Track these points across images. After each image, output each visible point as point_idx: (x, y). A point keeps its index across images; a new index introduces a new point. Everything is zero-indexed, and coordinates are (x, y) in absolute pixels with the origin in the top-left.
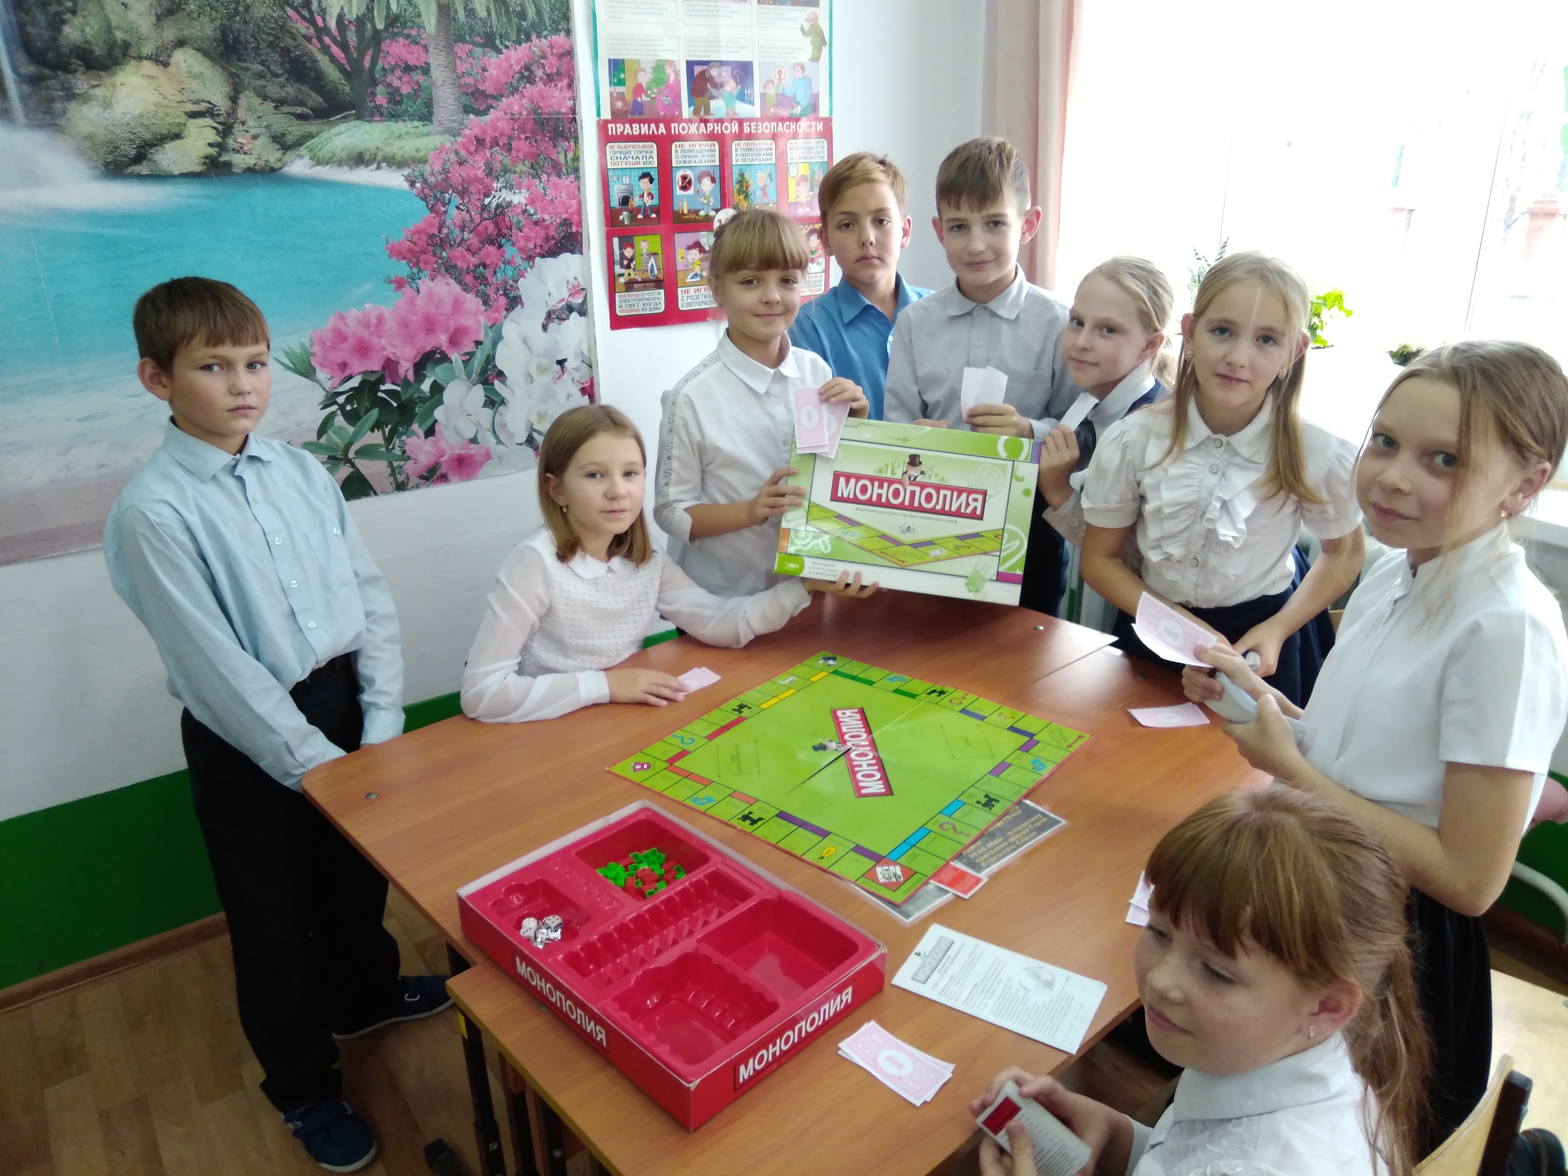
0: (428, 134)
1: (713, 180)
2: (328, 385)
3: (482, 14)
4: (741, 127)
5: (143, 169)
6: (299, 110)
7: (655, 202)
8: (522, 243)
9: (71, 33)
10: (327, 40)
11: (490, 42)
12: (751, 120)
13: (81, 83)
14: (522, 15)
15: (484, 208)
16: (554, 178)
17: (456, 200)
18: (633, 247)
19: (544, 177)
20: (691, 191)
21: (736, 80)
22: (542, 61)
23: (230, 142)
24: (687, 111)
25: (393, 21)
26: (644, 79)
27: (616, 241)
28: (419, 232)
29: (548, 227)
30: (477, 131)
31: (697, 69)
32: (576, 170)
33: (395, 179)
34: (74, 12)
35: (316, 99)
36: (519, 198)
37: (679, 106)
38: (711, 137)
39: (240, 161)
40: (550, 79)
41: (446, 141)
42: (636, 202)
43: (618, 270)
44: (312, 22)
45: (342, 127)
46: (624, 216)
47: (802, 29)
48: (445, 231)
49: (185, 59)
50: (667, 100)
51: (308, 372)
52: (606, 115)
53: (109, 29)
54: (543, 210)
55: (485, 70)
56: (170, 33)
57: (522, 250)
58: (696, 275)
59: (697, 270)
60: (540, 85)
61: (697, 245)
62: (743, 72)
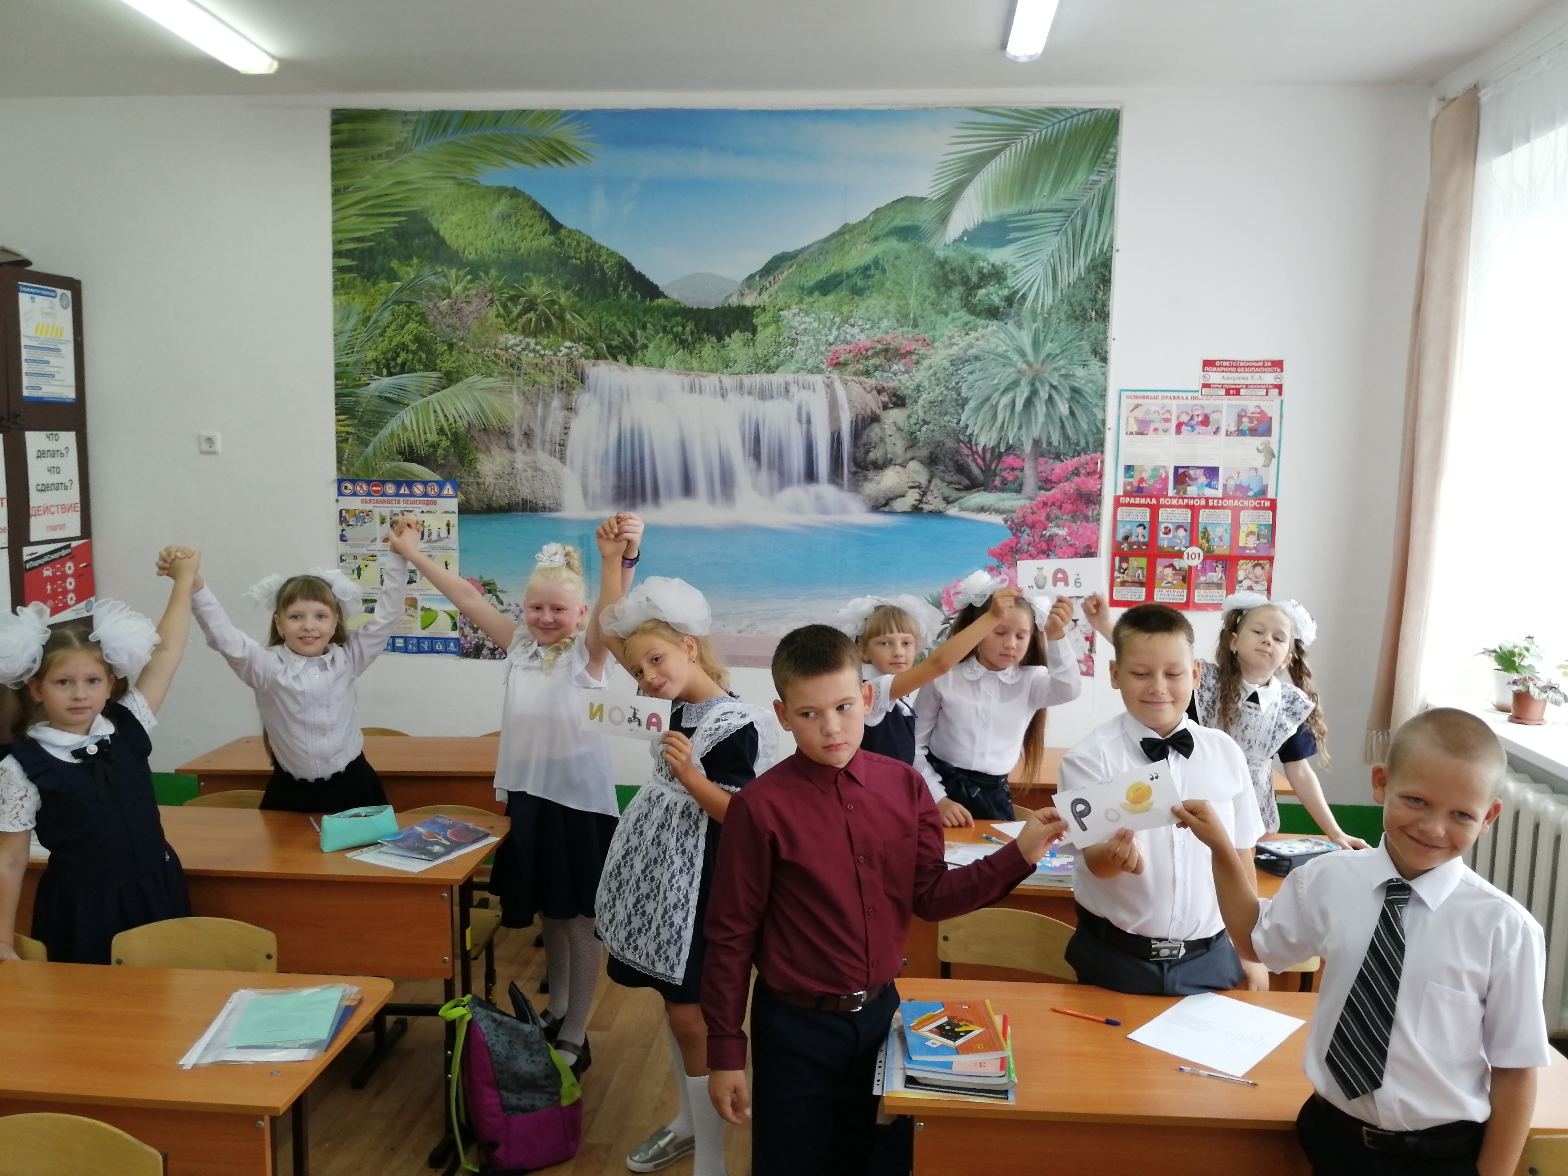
0: (1018, 499)
1: (1186, 530)
2: (947, 613)
3: (1055, 443)
4: (1207, 502)
5: (886, 509)
6: (958, 487)
9: (872, 456)
10: (976, 456)
11: (1058, 457)
12: (1214, 498)
13: (871, 474)
14: (1078, 444)
15: (1042, 536)
16: (1084, 523)
17: (1028, 531)
18: (1127, 562)
19: (1079, 523)
20: (1170, 536)
21: (1206, 476)
22: (1086, 466)
23: (925, 499)
24: (1171, 492)
25: (1009, 448)
26: (1145, 475)
27: (1117, 559)
28: (1006, 545)
30: (1044, 499)
31: (1181, 471)
32: (1099, 520)
33: (998, 519)
34: (875, 448)
35: (966, 482)
36: (1062, 532)
37: (1167, 490)
38: (1187, 506)
39: (927, 507)
40: (1089, 474)
41: (1027, 503)
42: (1133, 539)
43: (1116, 574)
44: (971, 449)
45: (976, 494)
46: (1125, 546)
47: (1258, 450)
48: (1019, 545)
49: (913, 465)
50: (1159, 486)
51: (938, 606)
52: (1120, 492)
53: (886, 454)
54: (1076, 539)
55: (1053, 470)
56: (909, 455)
58: (1168, 582)
59: (1170, 579)
60: (1083, 477)
61: (1172, 566)
62: (1212, 472)
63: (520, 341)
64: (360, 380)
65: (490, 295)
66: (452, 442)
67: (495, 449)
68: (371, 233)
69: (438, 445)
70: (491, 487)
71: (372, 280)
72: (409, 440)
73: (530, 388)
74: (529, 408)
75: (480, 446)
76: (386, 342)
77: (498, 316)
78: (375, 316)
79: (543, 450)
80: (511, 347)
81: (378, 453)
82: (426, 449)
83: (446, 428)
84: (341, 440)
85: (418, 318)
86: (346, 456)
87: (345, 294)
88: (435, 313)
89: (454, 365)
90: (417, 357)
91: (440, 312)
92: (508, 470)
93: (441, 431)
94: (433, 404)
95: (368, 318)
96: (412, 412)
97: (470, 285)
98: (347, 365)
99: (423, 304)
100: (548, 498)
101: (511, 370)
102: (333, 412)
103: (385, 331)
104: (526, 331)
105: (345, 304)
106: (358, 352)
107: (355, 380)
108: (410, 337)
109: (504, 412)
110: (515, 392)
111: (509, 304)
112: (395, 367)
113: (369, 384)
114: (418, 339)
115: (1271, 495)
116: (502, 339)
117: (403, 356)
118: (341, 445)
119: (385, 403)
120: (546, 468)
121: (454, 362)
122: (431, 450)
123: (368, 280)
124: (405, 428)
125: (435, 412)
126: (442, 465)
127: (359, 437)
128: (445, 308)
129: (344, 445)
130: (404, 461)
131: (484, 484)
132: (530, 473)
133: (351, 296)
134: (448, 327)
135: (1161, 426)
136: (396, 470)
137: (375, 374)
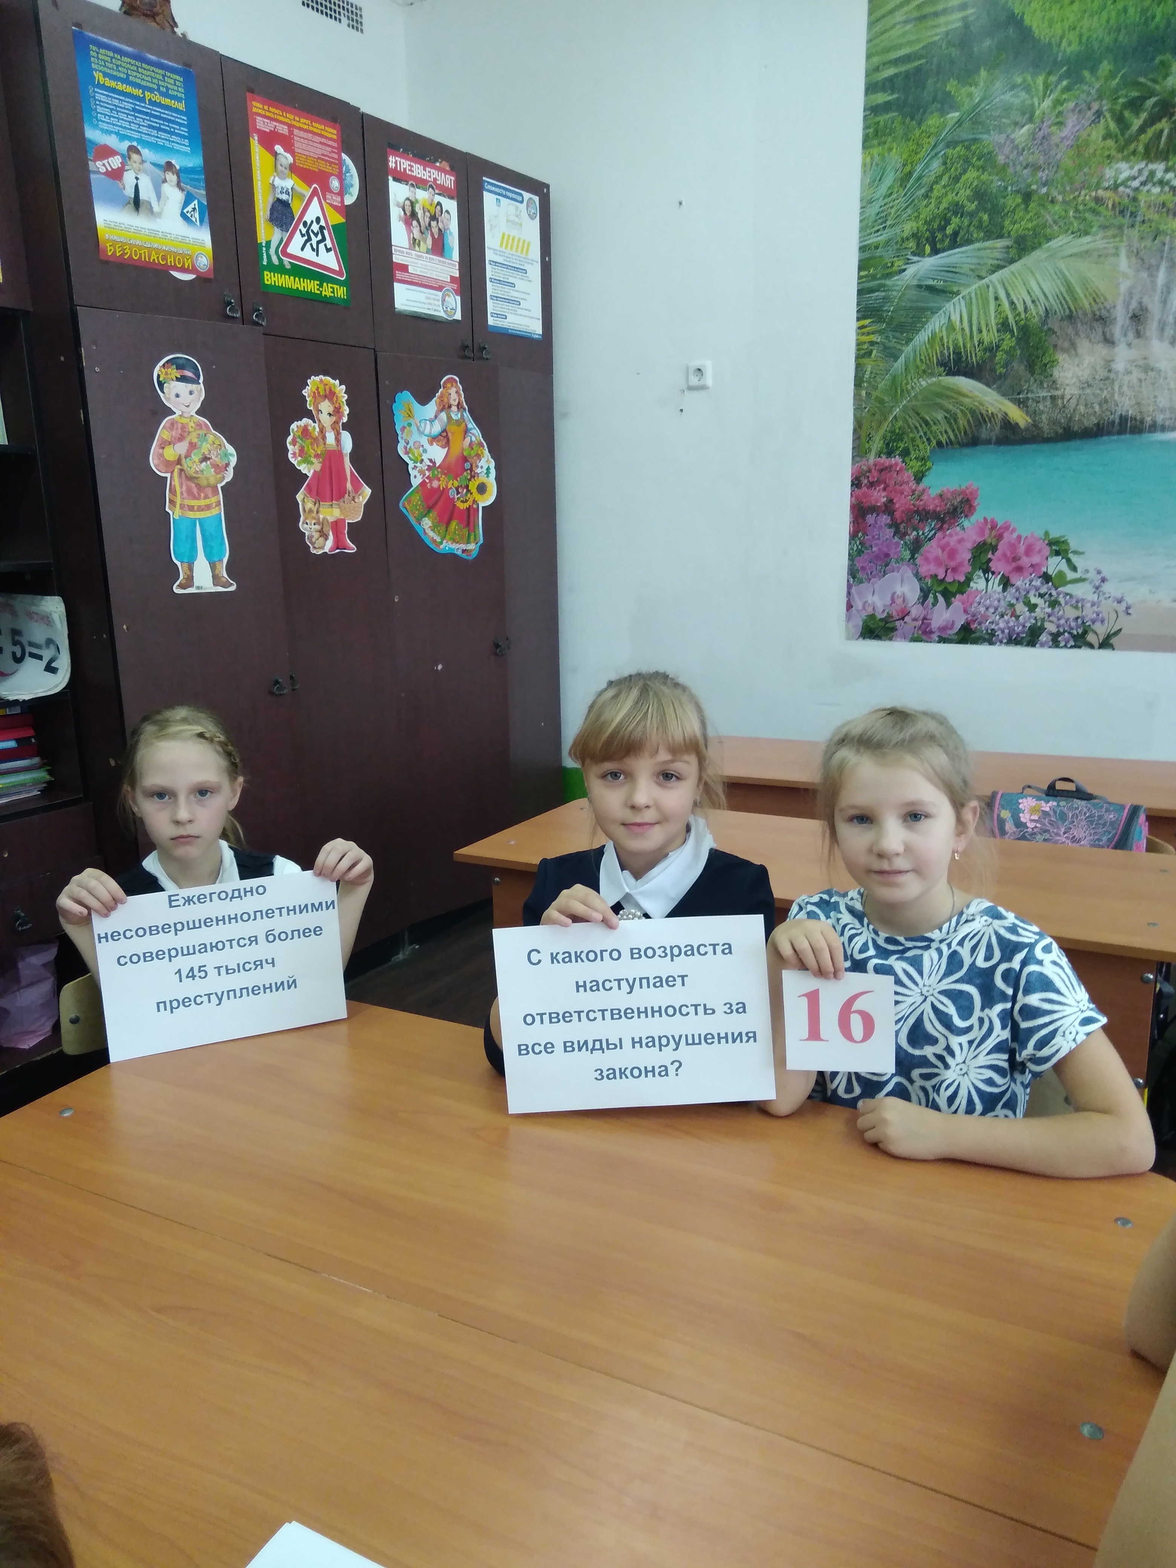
63: (1140, 171)
64: (892, 265)
65: (1095, 106)
66: (1019, 340)
67: (1083, 346)
68: (921, 45)
69: (998, 347)
70: (1073, 402)
71: (918, 117)
72: (956, 347)
73: (1148, 243)
74: (1144, 275)
75: (1060, 342)
76: (932, 206)
77: (1108, 136)
78: (919, 169)
79: (1161, 338)
80: (1124, 183)
81: (911, 366)
82: (979, 354)
83: (1011, 320)
84: (862, 354)
85: (981, 163)
86: (867, 376)
87: (879, 144)
88: (1007, 150)
89: (1030, 225)
90: (975, 222)
91: (1016, 147)
92: (1102, 373)
93: (1004, 326)
94: (995, 288)
95: (910, 174)
96: (963, 303)
97: (1064, 96)
98: (877, 247)
99: (991, 139)
100: (1162, 411)
101: (1120, 220)
102: (854, 315)
103: (931, 189)
104: (1151, 153)
105: (877, 159)
106: (892, 226)
107: (886, 267)
108: (968, 192)
109: (1102, 286)
110: (1123, 253)
111: (1127, 114)
112: (942, 241)
113: (904, 270)
114: (980, 195)
116: (1109, 173)
117: (955, 221)
118: (862, 361)
119: (926, 294)
120: (1163, 365)
121: (1031, 220)
122: (988, 354)
123: (912, 119)
124: (951, 327)
125: (996, 299)
126: (1000, 376)
127: (886, 348)
128: (1023, 139)
129: (865, 360)
130: (947, 375)
131: (1063, 397)
132: (1136, 374)
133: (886, 146)
134: (1025, 168)
136: (933, 388)
137: (914, 254)
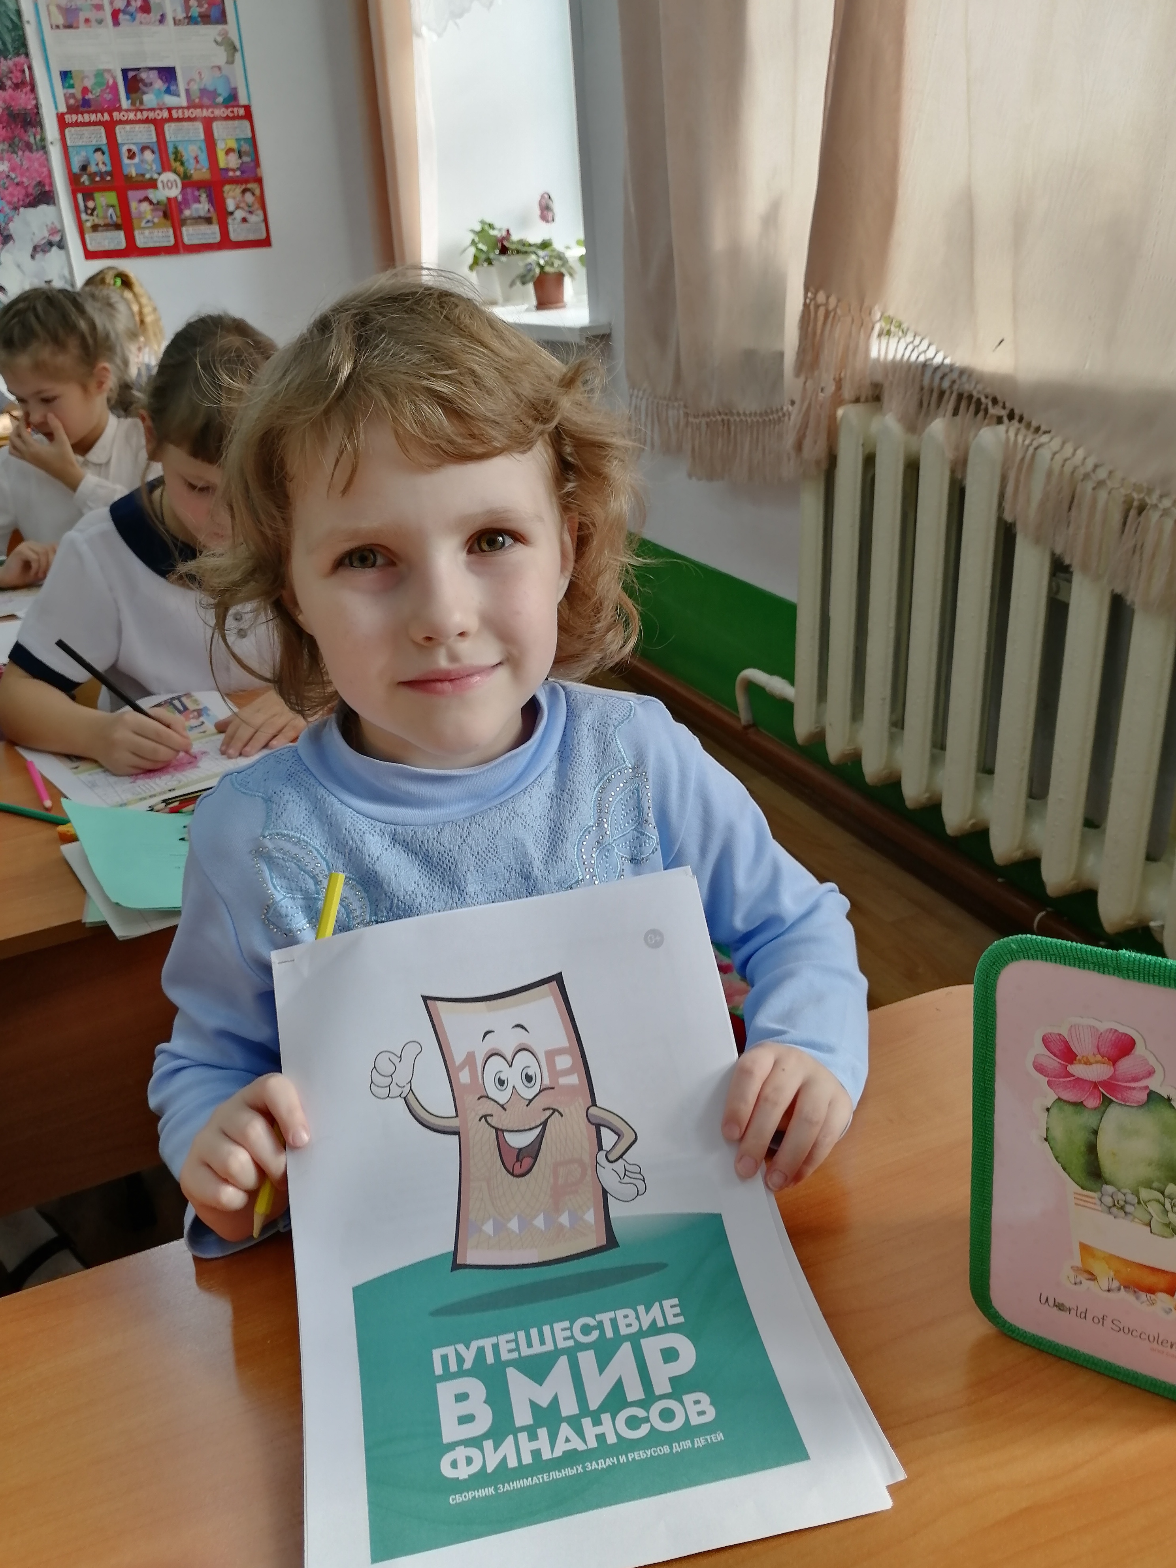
1: (153, 152)
4: (170, 114)
7: (109, 168)
8: (8, 198)
12: (177, 108)
16: (27, 153)
18: (93, 200)
19: (20, 153)
21: (161, 79)
22: (10, 75)
24: (125, 103)
26: (89, 83)
27: (80, 196)
29: (27, 187)
31: (131, 74)
32: (45, 147)
37: (119, 100)
38: (147, 121)
40: (17, 86)
42: (93, 168)
43: (84, 216)
46: (85, 179)
47: (216, 42)
50: (109, 97)
52: (63, 109)
54: (22, 175)
57: (9, 203)
58: (148, 221)
59: (149, 217)
60: (10, 91)
61: (147, 199)
62: (168, 74)
115: (243, 100)
135: (93, 15)
